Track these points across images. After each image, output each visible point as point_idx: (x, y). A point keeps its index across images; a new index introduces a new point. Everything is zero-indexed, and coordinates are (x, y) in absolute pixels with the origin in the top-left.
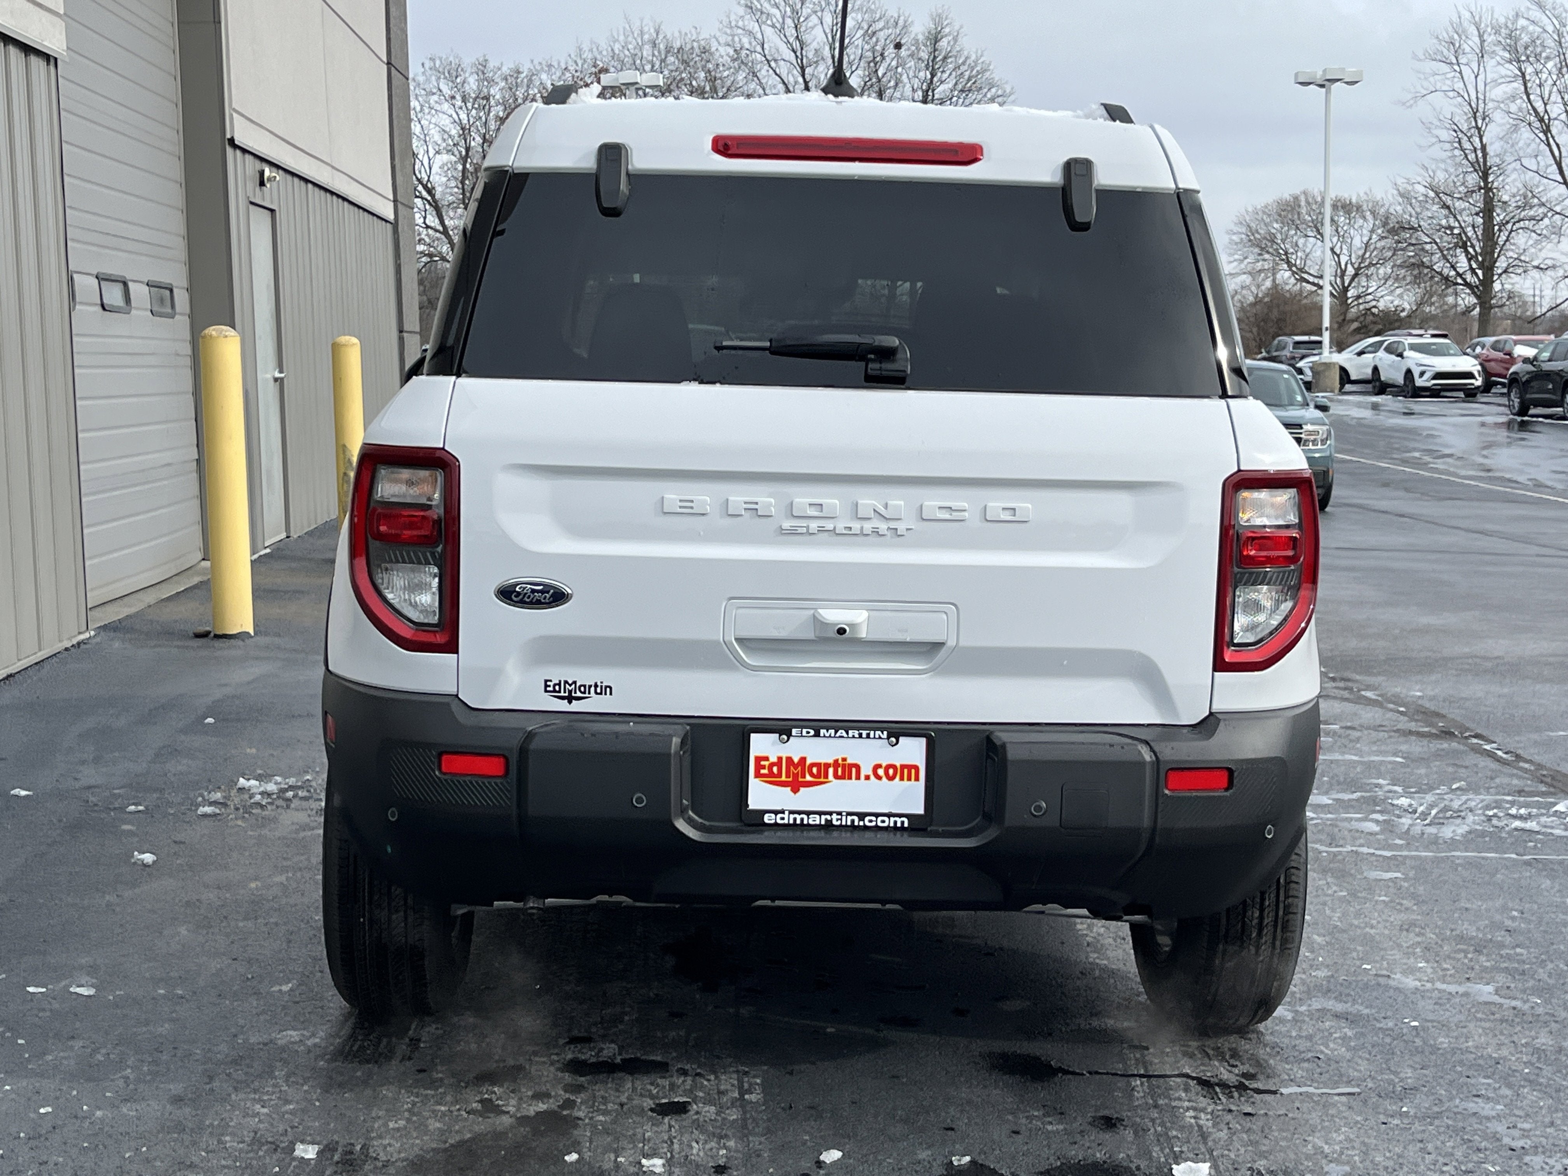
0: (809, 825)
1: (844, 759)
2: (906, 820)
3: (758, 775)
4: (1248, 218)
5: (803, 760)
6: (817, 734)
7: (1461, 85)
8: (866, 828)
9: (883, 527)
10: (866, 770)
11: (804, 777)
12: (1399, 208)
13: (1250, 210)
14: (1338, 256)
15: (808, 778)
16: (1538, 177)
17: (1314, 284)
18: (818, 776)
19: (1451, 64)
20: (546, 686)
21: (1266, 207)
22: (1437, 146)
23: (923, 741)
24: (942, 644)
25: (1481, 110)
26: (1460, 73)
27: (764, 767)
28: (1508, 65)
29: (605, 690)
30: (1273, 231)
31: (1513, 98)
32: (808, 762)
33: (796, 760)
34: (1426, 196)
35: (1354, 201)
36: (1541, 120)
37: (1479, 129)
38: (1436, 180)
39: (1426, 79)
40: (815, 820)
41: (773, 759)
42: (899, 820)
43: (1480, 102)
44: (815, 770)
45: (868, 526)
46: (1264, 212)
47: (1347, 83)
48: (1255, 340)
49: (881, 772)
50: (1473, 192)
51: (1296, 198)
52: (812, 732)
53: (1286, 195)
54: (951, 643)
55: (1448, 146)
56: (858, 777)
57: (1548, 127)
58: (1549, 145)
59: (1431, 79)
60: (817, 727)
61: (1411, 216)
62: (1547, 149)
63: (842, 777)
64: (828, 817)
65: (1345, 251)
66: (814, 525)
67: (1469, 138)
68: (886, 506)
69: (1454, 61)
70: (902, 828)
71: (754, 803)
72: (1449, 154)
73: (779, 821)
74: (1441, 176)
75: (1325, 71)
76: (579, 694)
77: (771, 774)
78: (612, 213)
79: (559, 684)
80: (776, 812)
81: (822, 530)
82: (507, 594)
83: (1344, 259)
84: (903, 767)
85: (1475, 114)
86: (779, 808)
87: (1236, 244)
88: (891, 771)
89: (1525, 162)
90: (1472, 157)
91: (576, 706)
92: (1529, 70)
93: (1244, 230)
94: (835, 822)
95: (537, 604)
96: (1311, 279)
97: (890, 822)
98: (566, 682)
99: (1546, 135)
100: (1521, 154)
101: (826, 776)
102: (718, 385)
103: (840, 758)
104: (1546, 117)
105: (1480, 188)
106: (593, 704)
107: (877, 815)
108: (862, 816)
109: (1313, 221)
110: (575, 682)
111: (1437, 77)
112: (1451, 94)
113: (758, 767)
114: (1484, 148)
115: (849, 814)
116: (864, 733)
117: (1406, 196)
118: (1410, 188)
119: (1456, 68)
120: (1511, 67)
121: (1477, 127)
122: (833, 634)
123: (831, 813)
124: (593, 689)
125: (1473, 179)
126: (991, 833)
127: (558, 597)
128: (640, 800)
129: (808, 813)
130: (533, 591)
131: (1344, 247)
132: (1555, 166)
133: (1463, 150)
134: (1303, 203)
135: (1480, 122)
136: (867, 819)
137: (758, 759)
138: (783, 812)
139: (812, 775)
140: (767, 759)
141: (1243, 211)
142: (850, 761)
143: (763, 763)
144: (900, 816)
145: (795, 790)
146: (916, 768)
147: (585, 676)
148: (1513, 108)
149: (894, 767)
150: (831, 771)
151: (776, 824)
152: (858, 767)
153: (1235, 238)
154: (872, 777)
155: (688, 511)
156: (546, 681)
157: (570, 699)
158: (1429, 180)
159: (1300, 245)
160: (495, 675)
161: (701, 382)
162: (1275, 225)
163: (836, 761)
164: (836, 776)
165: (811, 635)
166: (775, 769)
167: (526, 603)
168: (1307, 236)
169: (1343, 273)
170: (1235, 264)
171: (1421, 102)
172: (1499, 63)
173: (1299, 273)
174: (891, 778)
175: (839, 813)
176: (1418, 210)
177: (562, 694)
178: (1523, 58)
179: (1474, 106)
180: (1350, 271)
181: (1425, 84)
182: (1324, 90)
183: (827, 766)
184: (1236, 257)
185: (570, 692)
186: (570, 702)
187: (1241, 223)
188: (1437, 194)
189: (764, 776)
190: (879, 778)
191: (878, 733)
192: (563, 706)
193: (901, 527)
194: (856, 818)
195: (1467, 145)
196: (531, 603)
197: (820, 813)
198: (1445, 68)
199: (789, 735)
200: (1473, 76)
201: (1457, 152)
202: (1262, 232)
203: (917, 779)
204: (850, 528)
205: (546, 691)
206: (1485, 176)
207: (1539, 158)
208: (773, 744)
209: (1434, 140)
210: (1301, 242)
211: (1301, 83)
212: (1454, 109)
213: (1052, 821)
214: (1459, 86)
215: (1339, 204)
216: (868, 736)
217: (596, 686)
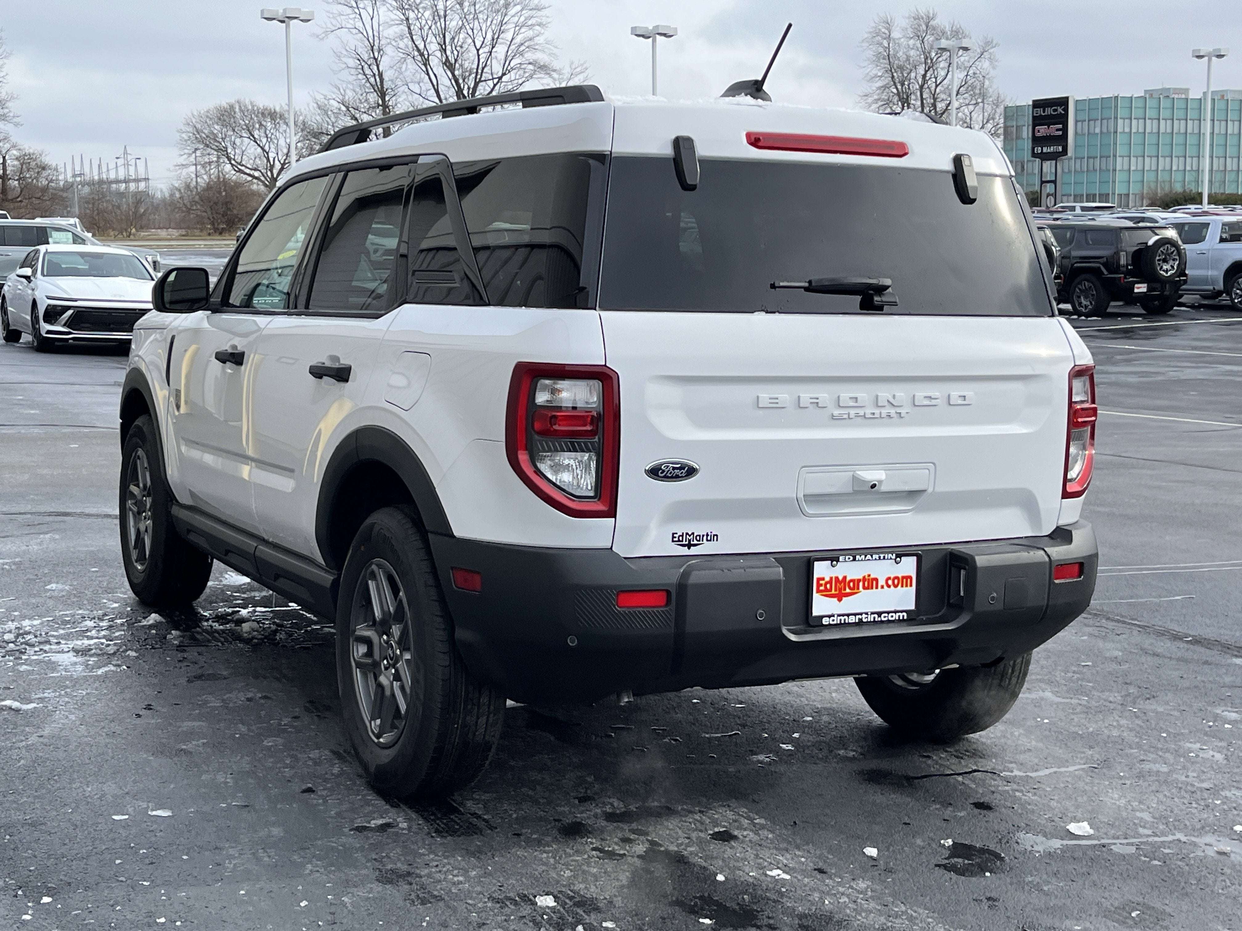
0: (849, 623)
1: (869, 575)
2: (905, 614)
3: (818, 591)
4: (194, 121)
5: (845, 578)
6: (854, 559)
7: (361, 25)
8: (882, 622)
9: (893, 411)
10: (882, 582)
11: (845, 589)
12: (318, 118)
13: (195, 113)
14: (267, 153)
15: (848, 590)
16: (421, 99)
17: (249, 175)
18: (853, 589)
19: (352, 7)
20: (673, 537)
21: (208, 112)
22: (347, 71)
23: (915, 558)
24: (924, 491)
25: (376, 44)
26: (360, 15)
27: (821, 585)
28: (395, 12)
29: (712, 537)
30: (215, 132)
31: (401, 37)
32: (848, 579)
33: (841, 578)
34: (340, 109)
35: (278, 110)
36: (422, 55)
37: (376, 60)
38: (347, 98)
39: (334, 18)
40: (852, 619)
41: (827, 579)
42: (901, 614)
43: (376, 38)
44: (851, 584)
45: (884, 412)
46: (207, 117)
47: (302, 20)
48: (209, 218)
49: (890, 582)
50: (374, 108)
51: (232, 107)
52: (852, 558)
53: (224, 102)
54: (930, 490)
55: (353, 71)
56: (877, 588)
57: (428, 60)
58: (428, 74)
59: (338, 18)
60: (854, 553)
61: (328, 124)
62: (427, 77)
63: (867, 588)
64: (860, 617)
65: (273, 149)
66: (853, 412)
67: (369, 66)
68: (894, 397)
69: (355, 5)
70: (903, 620)
71: (816, 612)
72: (354, 77)
73: (832, 623)
74: (350, 94)
75: (285, 10)
76: (695, 542)
77: (826, 590)
78: (688, 188)
79: (682, 536)
80: (829, 616)
81: (857, 415)
82: (654, 472)
83: (272, 155)
84: (903, 577)
85: (372, 47)
86: (830, 613)
87: (186, 141)
88: (896, 581)
89: (411, 86)
90: (372, 80)
91: (694, 551)
92: (412, 15)
93: (190, 129)
94: (864, 620)
95: (676, 478)
96: (248, 171)
97: (896, 616)
98: (687, 534)
99: (425, 65)
100: (409, 80)
101: (858, 588)
102: (777, 314)
103: (866, 574)
104: (426, 53)
105: (379, 105)
106: (705, 548)
107: (888, 613)
108: (879, 614)
109: (246, 125)
110: (693, 534)
111: (342, 17)
112: (354, 31)
113: (819, 585)
114: (381, 75)
115: (872, 613)
116: (882, 556)
117: (323, 109)
118: (326, 102)
119: (357, 10)
120: (398, 13)
121: (374, 58)
122: (868, 488)
123: (861, 614)
124: (705, 538)
125: (373, 98)
126: (963, 619)
127: (691, 472)
128: (761, 615)
129: (848, 615)
130: (674, 468)
131: (272, 146)
132: (433, 91)
133: (365, 74)
134: (237, 110)
135: (376, 54)
136: (883, 615)
137: (819, 579)
138: (833, 616)
139: (850, 588)
140: (823, 579)
141: (190, 115)
142: (872, 576)
143: (821, 582)
144: (902, 612)
145: (840, 600)
146: (910, 578)
147: (700, 529)
148: (402, 45)
149: (897, 578)
150: (861, 584)
151: (830, 625)
152: (876, 580)
153: (184, 135)
154: (885, 587)
155: (775, 406)
156: (673, 534)
157: (689, 546)
158: (341, 97)
159: (238, 144)
160: (640, 532)
161: (767, 312)
162: (216, 127)
163: (864, 577)
164: (864, 588)
165: (850, 490)
166: (828, 586)
167: (668, 477)
168: (241, 137)
169: (272, 167)
170: (185, 156)
171: (331, 36)
172: (389, 9)
173: (238, 167)
174: (896, 586)
175: (867, 614)
176: (334, 120)
177: (684, 543)
178: (407, 7)
179: (372, 41)
180: (278, 166)
181: (334, 22)
182: (284, 25)
183: (859, 581)
184: (186, 151)
185: (690, 541)
186: (689, 548)
187: (189, 124)
188: (348, 108)
189: (822, 591)
190: (889, 586)
191: (890, 555)
192: (685, 551)
193: (903, 411)
194: (876, 616)
195: (368, 71)
196: (672, 477)
197: (855, 615)
198: (349, 11)
199: (838, 561)
200: (369, 18)
201: (361, 76)
202: (206, 132)
203: (911, 586)
204: (874, 414)
205: (673, 541)
206: (383, 95)
207: (421, 84)
208: (828, 568)
209: (344, 66)
210: (238, 141)
211: (266, 18)
212: (357, 43)
213: (999, 606)
214: (359, 25)
215: (266, 112)
216: (884, 558)
217: (707, 535)
